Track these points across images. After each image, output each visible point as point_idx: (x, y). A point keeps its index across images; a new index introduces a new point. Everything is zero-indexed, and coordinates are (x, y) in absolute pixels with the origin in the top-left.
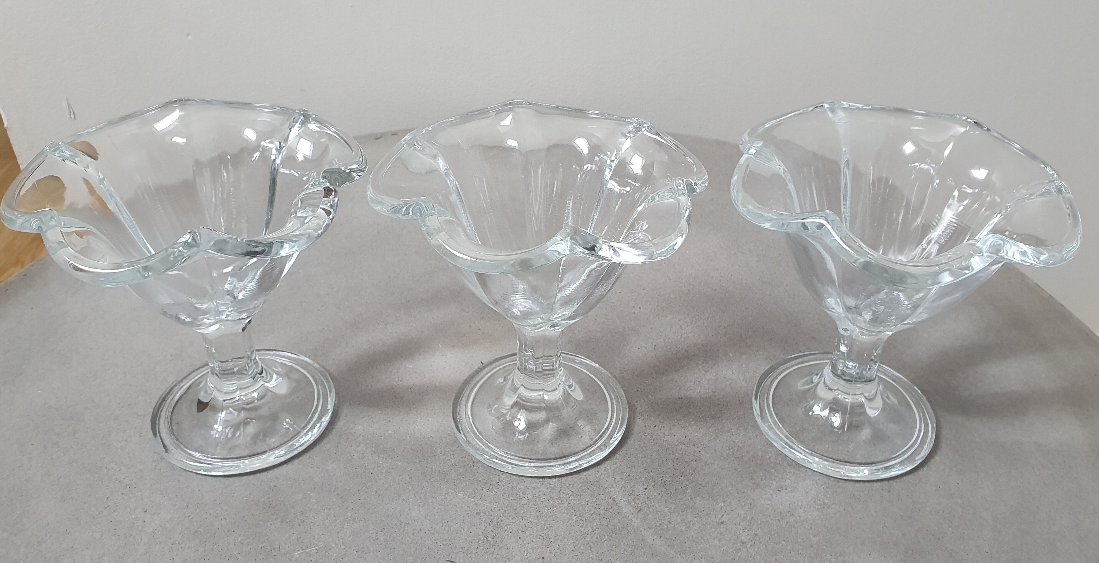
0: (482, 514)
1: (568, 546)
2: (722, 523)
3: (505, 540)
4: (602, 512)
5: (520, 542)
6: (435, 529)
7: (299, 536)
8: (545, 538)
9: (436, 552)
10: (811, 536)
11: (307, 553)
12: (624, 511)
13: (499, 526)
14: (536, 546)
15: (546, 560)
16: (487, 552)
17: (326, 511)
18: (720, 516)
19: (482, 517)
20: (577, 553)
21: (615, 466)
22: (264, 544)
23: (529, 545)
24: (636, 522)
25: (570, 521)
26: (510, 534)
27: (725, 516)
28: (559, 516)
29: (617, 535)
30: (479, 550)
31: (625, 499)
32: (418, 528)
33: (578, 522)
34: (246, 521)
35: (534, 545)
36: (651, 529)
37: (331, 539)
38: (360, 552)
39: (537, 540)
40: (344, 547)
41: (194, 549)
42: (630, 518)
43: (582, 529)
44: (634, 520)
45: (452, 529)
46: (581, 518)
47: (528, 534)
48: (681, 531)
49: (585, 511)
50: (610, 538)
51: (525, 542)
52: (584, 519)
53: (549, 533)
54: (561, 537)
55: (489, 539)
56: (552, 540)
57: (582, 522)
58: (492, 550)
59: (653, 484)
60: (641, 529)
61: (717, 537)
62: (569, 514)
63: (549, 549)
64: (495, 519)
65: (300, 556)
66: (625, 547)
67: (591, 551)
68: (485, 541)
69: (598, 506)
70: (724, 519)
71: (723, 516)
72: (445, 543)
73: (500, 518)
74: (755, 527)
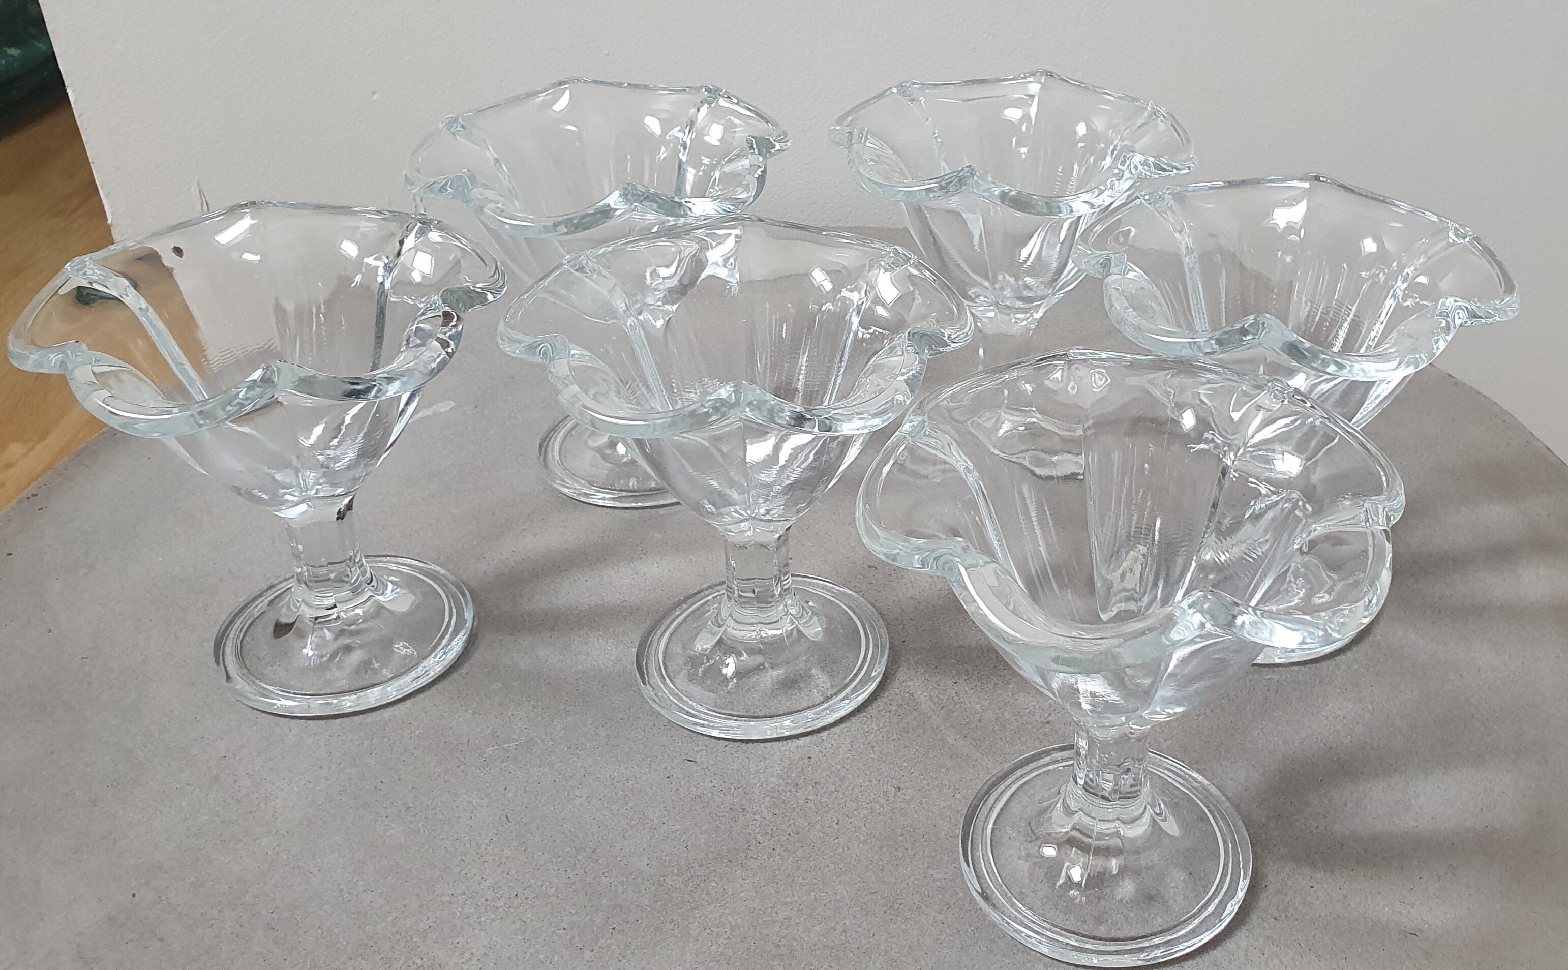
1: (843, 746)
2: (1048, 723)
4: (894, 708)
7: (496, 730)
9: (672, 749)
10: (1162, 740)
11: (504, 748)
12: (923, 708)
15: (813, 760)
17: (532, 702)
18: (1047, 714)
20: (854, 753)
21: (919, 657)
22: (448, 739)
24: (936, 721)
29: (909, 735)
30: (727, 748)
31: (926, 694)
34: (426, 712)
36: (954, 729)
37: (535, 734)
38: (573, 748)
40: (552, 743)
41: (357, 742)
42: (929, 715)
43: (865, 727)
44: (934, 717)
48: (994, 731)
52: (869, 716)
54: (835, 736)
57: (865, 719)
59: (966, 677)
60: (942, 728)
61: (1038, 738)
63: (818, 748)
65: (493, 752)
66: (917, 748)
69: (889, 702)
70: (1050, 719)
71: (1050, 714)
72: (684, 740)
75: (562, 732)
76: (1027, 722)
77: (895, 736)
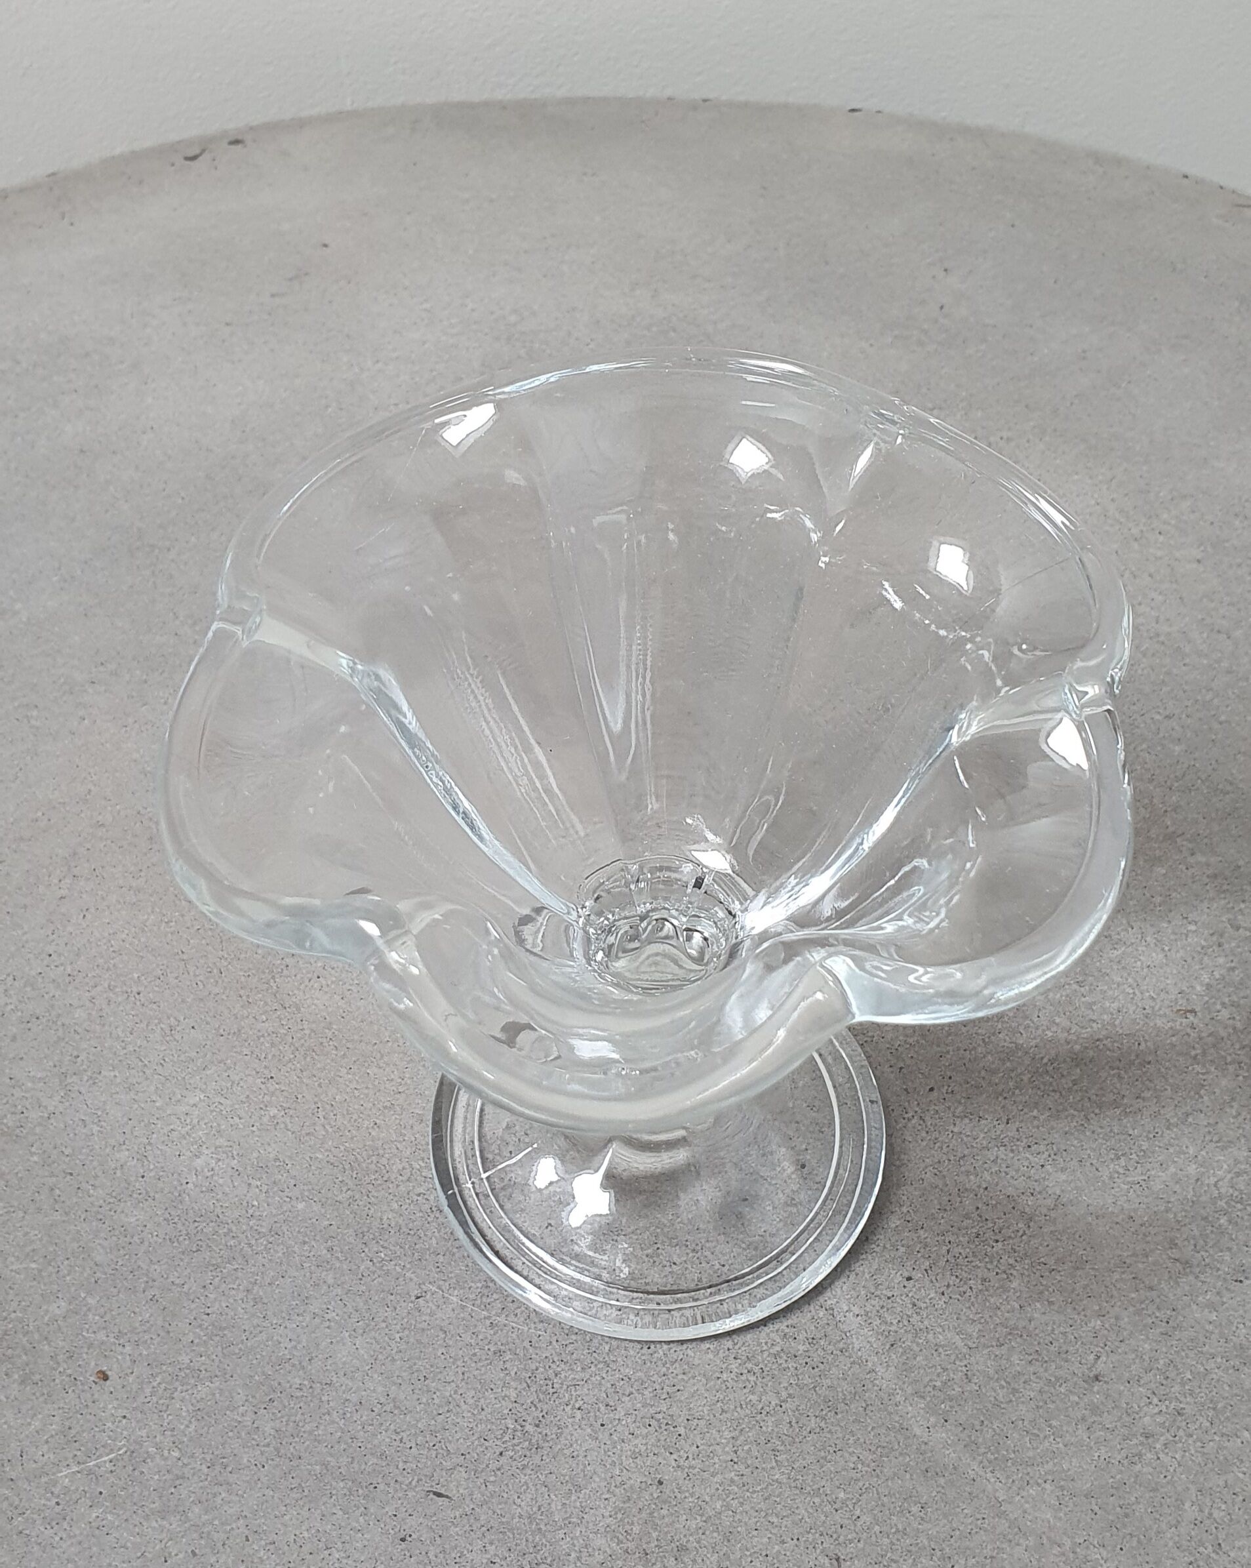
0: (508, 1356)
1: (719, 1451)
2: (1097, 1378)
3: (566, 1431)
5: (603, 1436)
6: (394, 1400)
7: (67, 1424)
8: (663, 1426)
9: (401, 1465)
12: (857, 1346)
13: (551, 1391)
14: (643, 1448)
16: (525, 1467)
18: (1092, 1357)
19: (508, 1365)
20: (741, 1469)
23: (626, 1446)
24: (886, 1377)
25: (725, 1376)
26: (578, 1414)
27: (1103, 1358)
28: (696, 1362)
29: (840, 1416)
30: (503, 1460)
32: (354, 1398)
33: (744, 1378)
35: (636, 1446)
36: (923, 1397)
37: (144, 1432)
39: (645, 1431)
42: (870, 1364)
43: (754, 1398)
44: (880, 1370)
45: (437, 1401)
46: (749, 1365)
47: (621, 1413)
49: (759, 1344)
50: (823, 1424)
51: (615, 1437)
52: (756, 1369)
53: (674, 1410)
54: (702, 1423)
55: (528, 1428)
56: (682, 1431)
57: (752, 1378)
58: (537, 1460)
60: (898, 1398)
62: (721, 1355)
63: (675, 1456)
64: (541, 1370)
65: (72, 1481)
67: (776, 1461)
68: (519, 1434)
70: (1100, 1367)
73: (553, 1366)
74: (1177, 1388)
75: (193, 1427)
76: (1057, 1379)
77: (813, 1423)
